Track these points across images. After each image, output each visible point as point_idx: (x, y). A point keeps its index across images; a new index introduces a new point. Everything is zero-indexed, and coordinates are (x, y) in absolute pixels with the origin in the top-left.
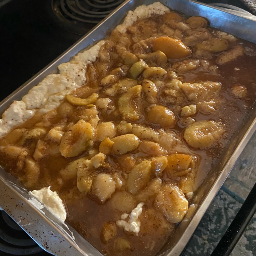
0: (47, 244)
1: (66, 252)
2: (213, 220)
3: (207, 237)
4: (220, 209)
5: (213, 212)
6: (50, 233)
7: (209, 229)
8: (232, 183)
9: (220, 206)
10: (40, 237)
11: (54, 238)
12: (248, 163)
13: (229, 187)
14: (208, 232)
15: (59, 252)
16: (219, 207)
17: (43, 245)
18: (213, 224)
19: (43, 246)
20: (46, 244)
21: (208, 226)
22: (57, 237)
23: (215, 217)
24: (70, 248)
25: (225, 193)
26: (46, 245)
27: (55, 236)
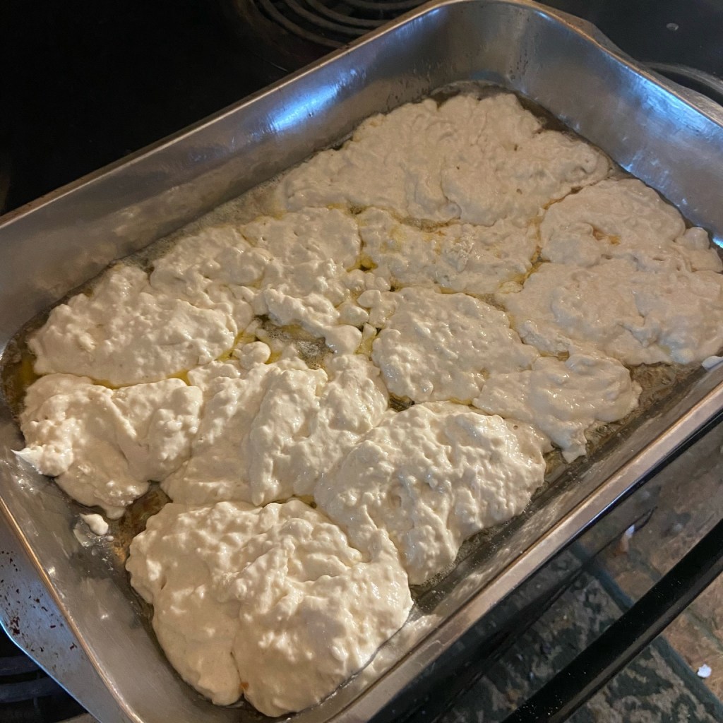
0: (19, 623)
1: (59, 656)
2: (550, 653)
3: (521, 696)
4: (578, 630)
5: (556, 633)
6: (32, 596)
7: (532, 675)
8: (628, 566)
9: (578, 624)
10: (6, 598)
11: (39, 612)
12: (690, 523)
13: (618, 574)
14: (526, 683)
15: (42, 650)
16: (574, 625)
17: (9, 622)
18: (547, 664)
19: (7, 625)
20: (17, 623)
21: (531, 667)
22: (46, 610)
23: (558, 649)
24: (72, 648)
25: (603, 592)
26: (15, 624)
27: (43, 608)
